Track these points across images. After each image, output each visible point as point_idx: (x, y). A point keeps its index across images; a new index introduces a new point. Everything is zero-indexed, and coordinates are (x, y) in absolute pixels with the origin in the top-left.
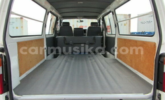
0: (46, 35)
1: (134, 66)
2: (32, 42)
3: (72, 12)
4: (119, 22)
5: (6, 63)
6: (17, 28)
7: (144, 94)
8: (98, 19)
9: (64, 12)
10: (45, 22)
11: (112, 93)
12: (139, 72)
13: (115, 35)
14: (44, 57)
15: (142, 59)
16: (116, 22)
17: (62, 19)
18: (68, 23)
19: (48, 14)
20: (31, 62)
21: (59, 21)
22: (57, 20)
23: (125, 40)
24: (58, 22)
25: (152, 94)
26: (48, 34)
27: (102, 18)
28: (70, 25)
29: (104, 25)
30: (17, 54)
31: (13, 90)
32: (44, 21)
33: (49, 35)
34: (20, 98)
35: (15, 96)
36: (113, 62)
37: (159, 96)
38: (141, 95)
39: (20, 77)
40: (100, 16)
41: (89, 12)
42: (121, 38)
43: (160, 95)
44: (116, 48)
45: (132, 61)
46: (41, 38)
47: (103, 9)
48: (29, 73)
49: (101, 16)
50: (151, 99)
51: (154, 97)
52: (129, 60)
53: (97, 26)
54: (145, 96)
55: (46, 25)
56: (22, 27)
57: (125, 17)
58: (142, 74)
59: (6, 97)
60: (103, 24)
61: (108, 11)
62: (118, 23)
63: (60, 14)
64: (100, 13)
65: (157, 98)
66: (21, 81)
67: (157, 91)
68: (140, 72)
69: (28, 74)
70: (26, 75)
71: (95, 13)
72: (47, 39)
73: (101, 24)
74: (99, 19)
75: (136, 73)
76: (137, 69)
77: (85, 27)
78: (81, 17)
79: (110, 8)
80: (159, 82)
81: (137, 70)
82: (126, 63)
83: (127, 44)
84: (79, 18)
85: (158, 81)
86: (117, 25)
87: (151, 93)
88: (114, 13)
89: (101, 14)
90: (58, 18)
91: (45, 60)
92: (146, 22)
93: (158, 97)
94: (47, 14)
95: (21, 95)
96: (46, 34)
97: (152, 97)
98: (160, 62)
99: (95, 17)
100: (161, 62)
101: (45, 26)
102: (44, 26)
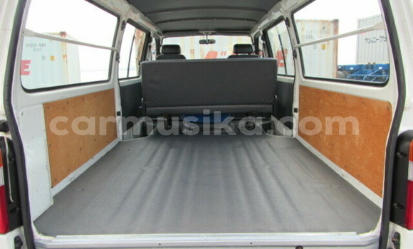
0: (119, 80)
1: (338, 159)
2: (83, 99)
3: (185, 19)
4: (303, 45)
5: (13, 159)
6: (52, 58)
7: (358, 234)
8: (253, 35)
9: (164, 20)
10: (116, 48)
11: (278, 231)
12: (349, 175)
13: (294, 77)
14: (115, 136)
15: (357, 142)
16: (297, 45)
17: (160, 37)
18: (177, 48)
19: (123, 28)
20: (81, 149)
21: (153, 43)
22: (148, 39)
23: (318, 91)
24: (150, 46)
25: (379, 234)
26: (126, 77)
27: (261, 33)
28: (182, 53)
29: (266, 51)
30: (45, 133)
31: (34, 222)
32: (114, 45)
33: (128, 78)
34: (50, 241)
35: (38, 237)
36: (287, 148)
37: (395, 240)
38: (350, 237)
39: (52, 187)
40: (257, 28)
41: (228, 19)
42: (308, 85)
43: (397, 236)
44: (296, 110)
45: (333, 145)
46: (106, 89)
47: (264, 11)
48: (76, 177)
49: (259, 29)
50: (377, 245)
51: (383, 241)
52: (327, 144)
53: (249, 53)
54: (361, 238)
55: (118, 54)
56: (65, 56)
57: (324, 28)
58: (357, 181)
59: (18, 241)
60: (264, 47)
61: (276, 16)
62: (300, 49)
63: (156, 24)
64: (257, 22)
65: (390, 243)
66: (56, 198)
67: (391, 225)
68: (352, 174)
69: (73, 180)
70: (68, 183)
71: (245, 21)
72: (122, 89)
73: (261, 47)
74: (255, 37)
75: (344, 178)
76: (345, 166)
77: (222, 54)
78: (210, 32)
79: (281, 10)
80: (395, 204)
81: (346, 168)
82: (320, 150)
83: (321, 101)
84: (204, 32)
85: (393, 200)
86: (297, 54)
87: (376, 232)
88: (290, 22)
89: (260, 23)
90: (152, 35)
91: (120, 143)
92: (378, 37)
93: (393, 241)
94: (121, 26)
95: (54, 235)
96: (120, 78)
97: (378, 241)
98: (398, 154)
99: (245, 31)
100: (402, 153)
101: (118, 59)
102: (115, 57)
